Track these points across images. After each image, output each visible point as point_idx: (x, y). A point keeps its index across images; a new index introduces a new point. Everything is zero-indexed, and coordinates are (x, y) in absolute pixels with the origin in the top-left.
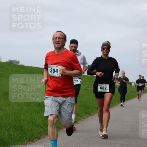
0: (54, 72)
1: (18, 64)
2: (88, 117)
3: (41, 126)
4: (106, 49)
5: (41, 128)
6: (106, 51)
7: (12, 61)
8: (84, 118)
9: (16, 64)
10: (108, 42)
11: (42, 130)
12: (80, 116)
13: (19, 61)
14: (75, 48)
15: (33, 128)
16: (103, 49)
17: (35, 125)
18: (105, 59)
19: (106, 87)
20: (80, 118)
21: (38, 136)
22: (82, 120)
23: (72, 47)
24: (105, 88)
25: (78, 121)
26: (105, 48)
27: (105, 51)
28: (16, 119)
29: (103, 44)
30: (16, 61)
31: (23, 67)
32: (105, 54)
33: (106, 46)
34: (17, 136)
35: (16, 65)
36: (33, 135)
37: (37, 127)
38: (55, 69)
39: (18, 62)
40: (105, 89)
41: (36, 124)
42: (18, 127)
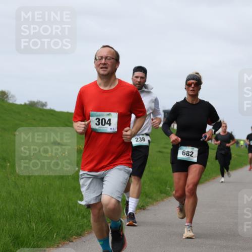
0: (103, 124)
1: (45, 108)
2: (165, 199)
3: (83, 214)
4: (193, 86)
5: (84, 218)
6: (193, 88)
7: (34, 102)
8: (157, 201)
9: (41, 108)
10: (197, 73)
11: (85, 220)
12: (150, 198)
13: (46, 103)
14: (142, 80)
15: (70, 217)
16: (188, 85)
17: (73, 213)
18: (192, 104)
19: (193, 153)
20: (150, 200)
21: (79, 232)
22: (153, 205)
23: (137, 77)
24: (190, 154)
25: (147, 205)
26: (192, 83)
27: (191, 89)
28: (41, 202)
29: (188, 77)
30: (42, 102)
31: (52, 112)
32: (191, 93)
33: (193, 79)
34: (44, 230)
35: (41, 110)
36: (69, 230)
37: (78, 215)
38: (105, 119)
39: (45, 105)
40: (191, 156)
41: (75, 210)
42: (44, 216)
